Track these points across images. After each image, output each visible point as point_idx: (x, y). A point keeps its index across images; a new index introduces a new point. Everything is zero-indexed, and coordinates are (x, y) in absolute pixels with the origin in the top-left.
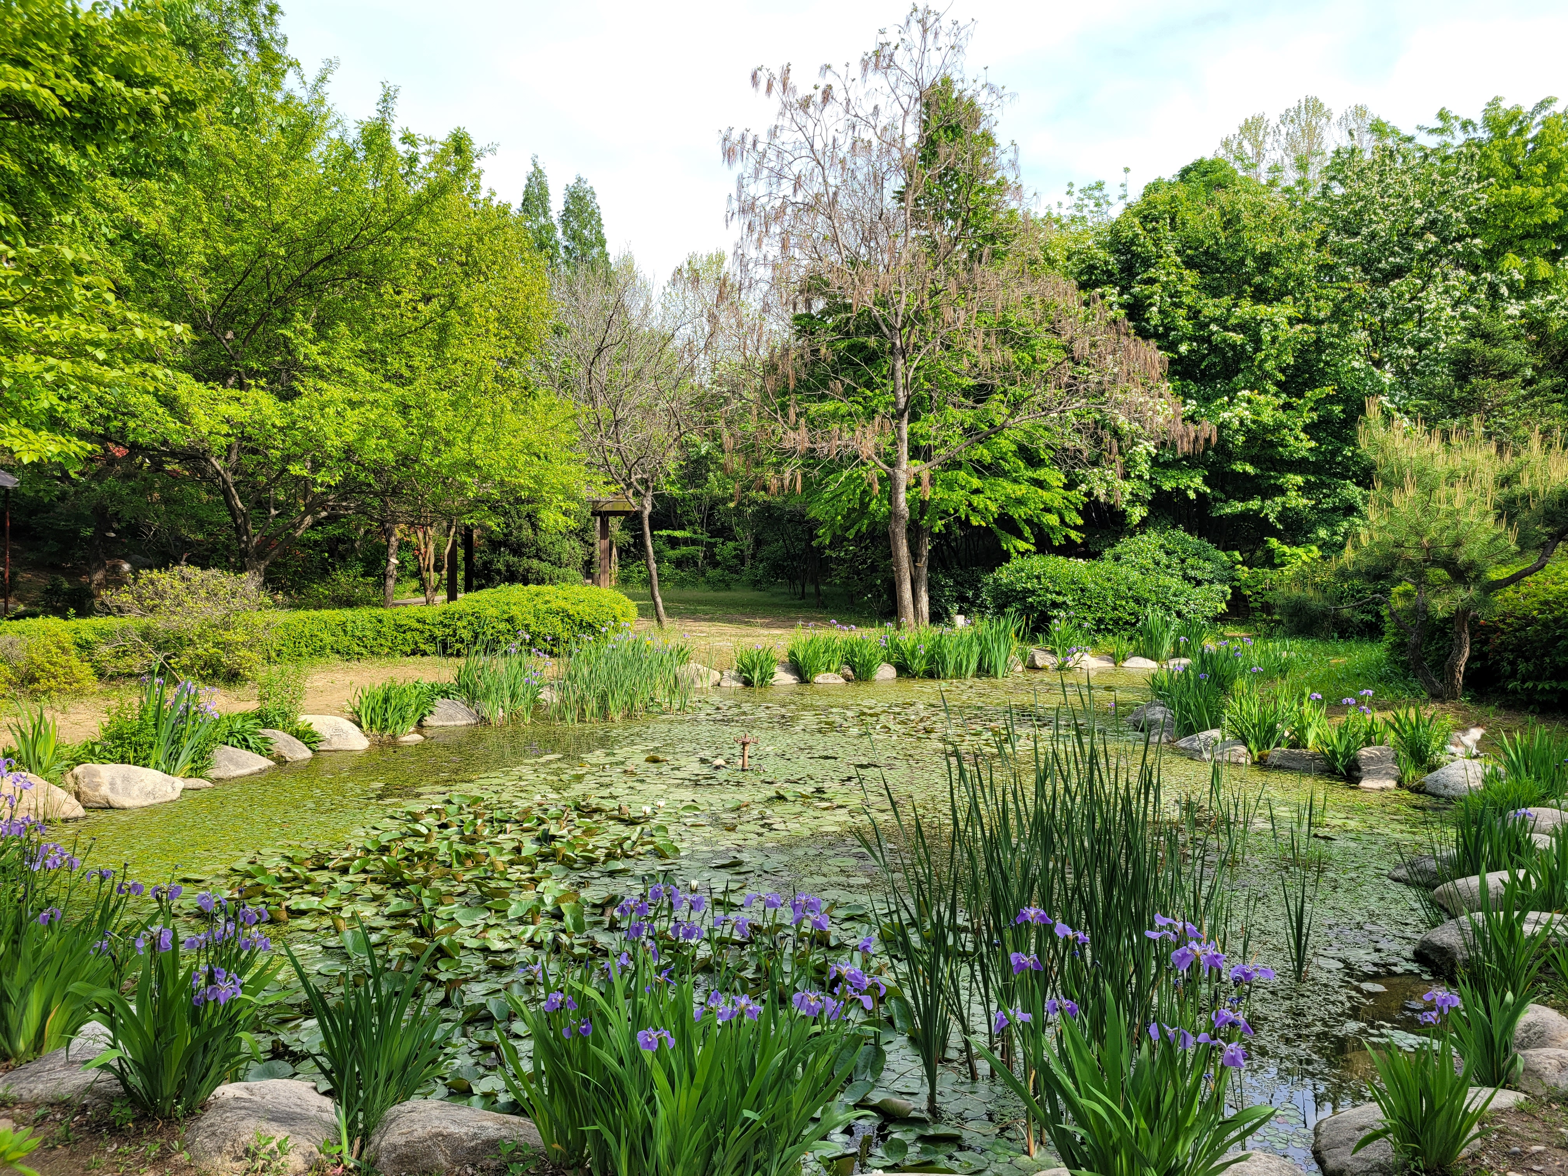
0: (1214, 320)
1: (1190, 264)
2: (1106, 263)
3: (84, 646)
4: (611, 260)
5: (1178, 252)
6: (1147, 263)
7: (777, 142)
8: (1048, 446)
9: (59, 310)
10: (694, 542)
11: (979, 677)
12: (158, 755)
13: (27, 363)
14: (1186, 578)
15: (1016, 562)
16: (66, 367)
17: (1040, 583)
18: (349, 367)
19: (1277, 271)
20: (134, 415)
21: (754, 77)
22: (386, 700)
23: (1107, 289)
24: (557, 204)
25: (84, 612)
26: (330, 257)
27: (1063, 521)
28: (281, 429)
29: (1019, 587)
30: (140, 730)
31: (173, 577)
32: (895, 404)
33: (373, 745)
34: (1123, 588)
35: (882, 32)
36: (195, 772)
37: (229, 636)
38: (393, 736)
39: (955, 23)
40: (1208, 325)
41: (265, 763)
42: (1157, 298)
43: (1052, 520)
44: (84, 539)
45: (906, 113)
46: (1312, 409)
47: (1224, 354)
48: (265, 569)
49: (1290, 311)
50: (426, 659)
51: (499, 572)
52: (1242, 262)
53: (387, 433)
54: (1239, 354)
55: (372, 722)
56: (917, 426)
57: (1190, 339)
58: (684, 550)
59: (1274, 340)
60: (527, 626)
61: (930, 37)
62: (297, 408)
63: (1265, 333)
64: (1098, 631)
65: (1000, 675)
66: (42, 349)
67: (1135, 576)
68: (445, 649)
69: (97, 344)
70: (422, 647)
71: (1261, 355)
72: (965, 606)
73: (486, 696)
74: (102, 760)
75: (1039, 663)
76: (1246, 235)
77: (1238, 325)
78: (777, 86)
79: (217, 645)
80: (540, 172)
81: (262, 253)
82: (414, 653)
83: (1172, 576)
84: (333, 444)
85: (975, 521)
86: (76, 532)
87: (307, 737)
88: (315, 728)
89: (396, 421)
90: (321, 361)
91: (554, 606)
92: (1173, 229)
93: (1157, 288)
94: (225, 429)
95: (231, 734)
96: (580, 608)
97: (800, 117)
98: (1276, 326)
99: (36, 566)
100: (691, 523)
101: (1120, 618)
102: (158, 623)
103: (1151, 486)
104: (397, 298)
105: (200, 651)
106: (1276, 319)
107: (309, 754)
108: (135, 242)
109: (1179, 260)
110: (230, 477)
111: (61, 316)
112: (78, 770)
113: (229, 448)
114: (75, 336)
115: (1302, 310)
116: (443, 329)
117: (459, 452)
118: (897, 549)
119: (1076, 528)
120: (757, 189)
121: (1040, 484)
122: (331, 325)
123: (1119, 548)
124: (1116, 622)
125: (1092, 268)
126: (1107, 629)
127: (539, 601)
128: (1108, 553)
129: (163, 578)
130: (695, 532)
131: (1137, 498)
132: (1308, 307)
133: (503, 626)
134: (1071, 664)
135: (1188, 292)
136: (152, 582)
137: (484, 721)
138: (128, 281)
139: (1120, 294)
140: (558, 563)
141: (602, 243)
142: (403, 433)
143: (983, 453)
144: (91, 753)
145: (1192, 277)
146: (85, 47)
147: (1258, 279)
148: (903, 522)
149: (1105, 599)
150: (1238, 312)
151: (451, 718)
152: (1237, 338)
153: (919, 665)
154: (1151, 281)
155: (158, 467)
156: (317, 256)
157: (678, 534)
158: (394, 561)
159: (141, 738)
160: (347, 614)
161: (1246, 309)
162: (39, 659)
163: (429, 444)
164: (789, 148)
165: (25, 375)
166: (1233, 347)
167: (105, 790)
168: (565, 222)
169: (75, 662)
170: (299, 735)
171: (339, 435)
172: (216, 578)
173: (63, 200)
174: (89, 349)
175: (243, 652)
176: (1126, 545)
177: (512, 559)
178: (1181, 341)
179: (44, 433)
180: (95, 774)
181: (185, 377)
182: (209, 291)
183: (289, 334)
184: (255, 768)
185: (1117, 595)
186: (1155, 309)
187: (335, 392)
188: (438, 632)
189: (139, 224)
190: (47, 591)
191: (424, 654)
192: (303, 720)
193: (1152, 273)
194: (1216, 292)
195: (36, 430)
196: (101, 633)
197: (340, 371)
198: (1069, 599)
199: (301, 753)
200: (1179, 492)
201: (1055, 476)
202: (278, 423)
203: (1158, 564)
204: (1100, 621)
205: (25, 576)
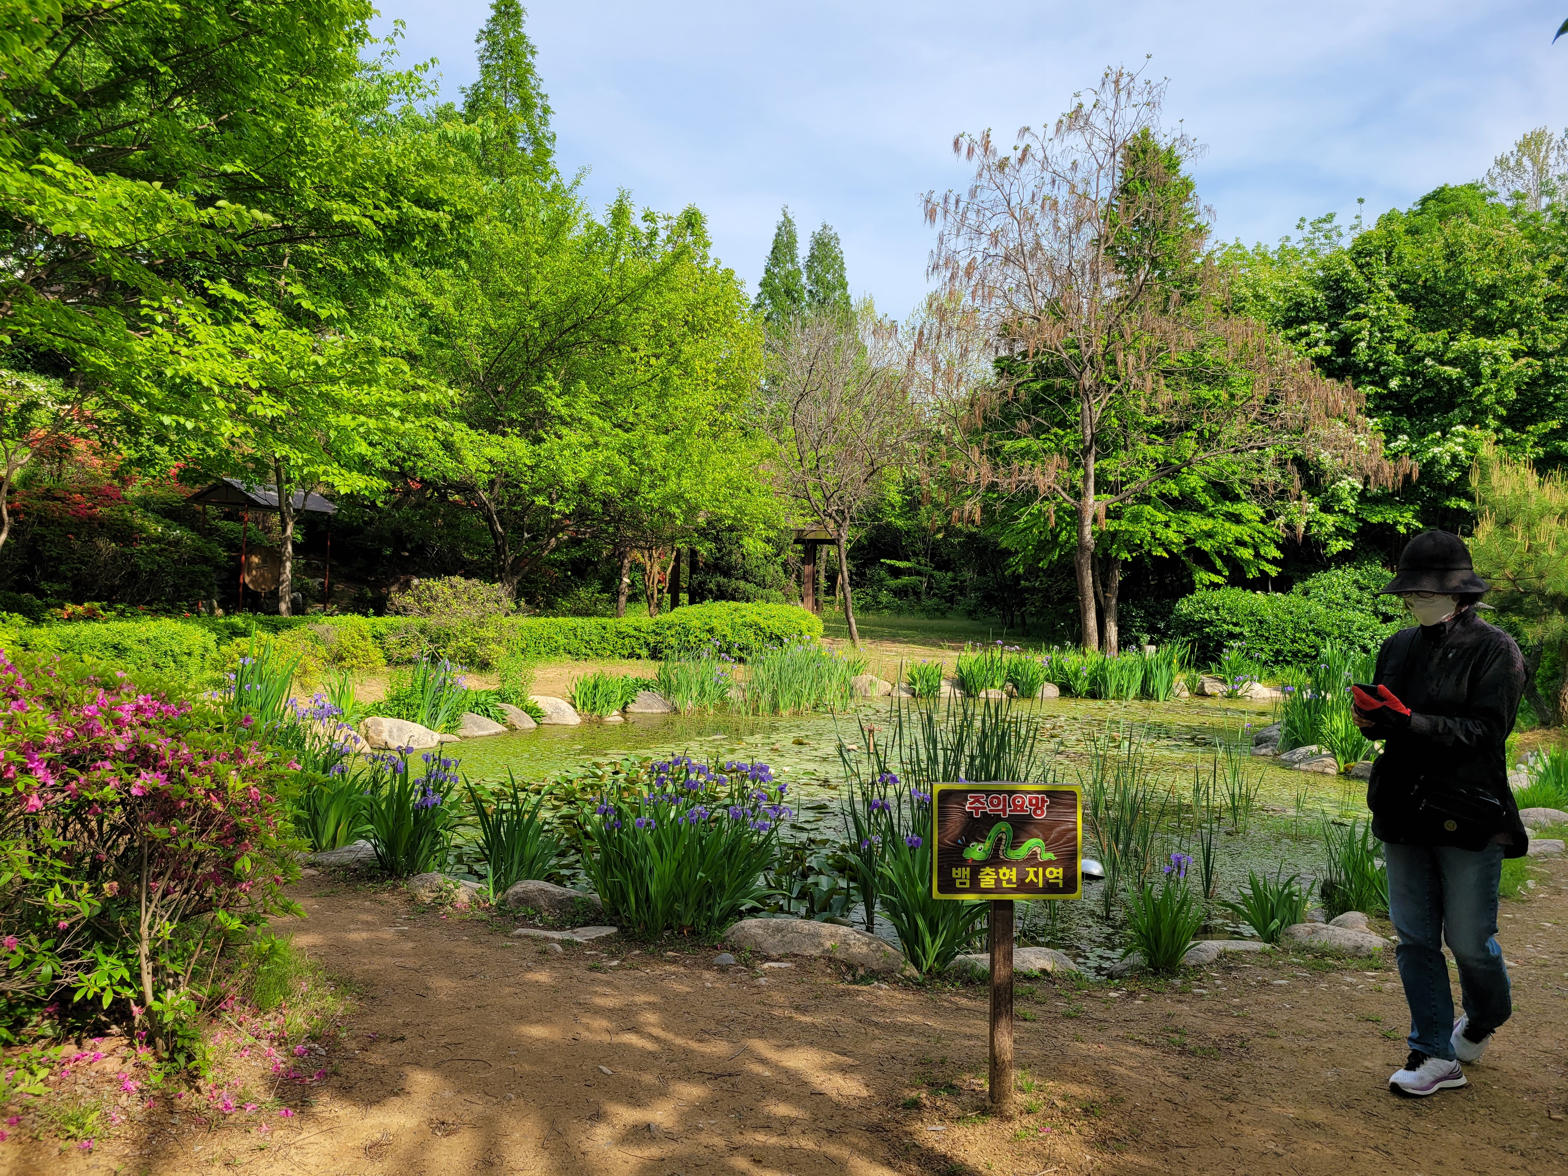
0: (1428, 354)
1: (1403, 298)
2: (1314, 300)
3: (378, 637)
4: (852, 302)
5: (1392, 286)
6: (1358, 298)
7: (976, 201)
8: (1242, 481)
9: (370, 383)
10: (919, 573)
11: (1141, 699)
12: (423, 714)
13: (346, 420)
14: (1376, 613)
15: (1198, 595)
16: (372, 423)
17: (1218, 614)
18: (586, 417)
19: (1501, 304)
20: (420, 456)
21: (956, 143)
22: (596, 687)
23: (1314, 326)
24: (803, 251)
25: (379, 613)
26: (575, 326)
27: (1257, 555)
28: (530, 468)
29: (1196, 617)
30: (412, 694)
31: (444, 584)
32: (1083, 441)
33: (583, 722)
34: (1304, 621)
35: (1077, 95)
36: (449, 729)
37: (482, 633)
38: (600, 717)
39: (1149, 82)
40: (1423, 359)
41: (500, 728)
42: (1365, 333)
43: (1246, 554)
44: (385, 557)
45: (1101, 167)
46: (1536, 444)
47: (1440, 389)
48: (519, 582)
49: (1515, 344)
50: (640, 662)
51: (711, 591)
52: (1462, 295)
53: (613, 471)
54: (1458, 389)
55: (584, 704)
56: (1104, 463)
57: (1402, 374)
58: (905, 579)
59: (1495, 374)
60: (724, 636)
61: (1123, 95)
62: (542, 450)
63: (1486, 366)
64: (1276, 662)
65: (1161, 698)
66: (359, 410)
67: (1321, 609)
68: (655, 654)
69: (394, 405)
70: (638, 651)
71: (1479, 390)
72: (1157, 637)
73: (678, 690)
74: (385, 715)
75: (1208, 690)
76: (1467, 268)
77: (1456, 358)
78: (979, 151)
79: (474, 639)
80: (789, 221)
81: (522, 325)
82: (630, 656)
83: (1362, 611)
84: (569, 479)
85: (1159, 552)
86: (379, 551)
87: (534, 712)
88: (539, 706)
89: (621, 462)
90: (564, 411)
91: (748, 620)
92: (1389, 263)
93: (1365, 323)
94: (487, 467)
95: (477, 704)
96: (770, 622)
97: (998, 179)
98: (1497, 360)
99: (349, 579)
100: (915, 554)
101: (1299, 651)
102: (431, 621)
103: (1358, 520)
104: (633, 355)
105: (461, 644)
106: (1498, 352)
107: (534, 725)
108: (430, 318)
109: (1392, 294)
110: (493, 507)
111: (370, 386)
112: (368, 720)
113: (492, 483)
114: (380, 399)
115: (1529, 343)
116: (665, 381)
117: (672, 485)
118: (1082, 579)
119: (1274, 561)
120: (958, 244)
121: (1237, 519)
122: (574, 381)
123: (1309, 583)
124: (1295, 654)
125: (1299, 305)
126: (1285, 660)
127: (736, 615)
128: (1298, 587)
129: (438, 586)
130: (919, 563)
131: (1341, 532)
132: (1535, 340)
133: (705, 636)
134: (1240, 693)
135: (1400, 327)
136: (428, 588)
137: (676, 711)
138: (420, 350)
139: (1328, 331)
140: (762, 584)
141: (844, 286)
142: (626, 471)
143: (1172, 488)
144: (378, 709)
145: (1405, 311)
146: (396, 182)
147: (1481, 312)
148: (1088, 554)
149: (1284, 631)
150: (1455, 345)
151: (649, 706)
152: (1454, 372)
153: (1082, 685)
154: (1358, 317)
155: (443, 497)
156: (568, 323)
157: (898, 564)
158: (626, 580)
159: (411, 700)
160: (579, 621)
161: (1464, 343)
162: (346, 643)
163: (647, 479)
164: (987, 205)
165: (344, 428)
166: (1449, 380)
167: (385, 736)
168: (809, 267)
169: (371, 647)
170: (527, 710)
171: (575, 472)
172: (476, 586)
173: (377, 292)
174: (389, 409)
175: (493, 646)
176: (1318, 581)
177: (722, 580)
178: (1393, 375)
179: (355, 473)
180: (380, 724)
181: (463, 426)
182: (482, 356)
183: (541, 390)
184: (492, 732)
185: (1296, 627)
186: (1363, 344)
187: (572, 436)
188: (651, 640)
189: (432, 306)
190: (356, 599)
191: (639, 657)
192: (534, 699)
193: (1362, 308)
194: (1432, 326)
195: (350, 471)
196: (391, 628)
197: (580, 419)
198: (1246, 631)
199: (529, 723)
200: (1388, 528)
201: (1251, 510)
202: (528, 462)
203: (1347, 598)
204: (1278, 652)
205: (339, 587)
